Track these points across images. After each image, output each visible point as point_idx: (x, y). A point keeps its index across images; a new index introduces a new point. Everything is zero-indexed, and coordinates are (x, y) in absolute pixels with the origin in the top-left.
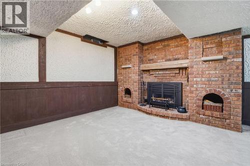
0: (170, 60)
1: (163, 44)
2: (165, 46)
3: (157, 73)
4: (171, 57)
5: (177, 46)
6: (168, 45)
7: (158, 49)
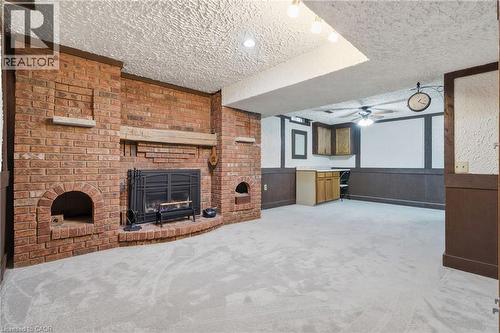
0: (179, 128)
1: (166, 93)
2: (168, 98)
3: (156, 150)
4: (180, 124)
5: (190, 107)
6: (176, 100)
7: (155, 100)
